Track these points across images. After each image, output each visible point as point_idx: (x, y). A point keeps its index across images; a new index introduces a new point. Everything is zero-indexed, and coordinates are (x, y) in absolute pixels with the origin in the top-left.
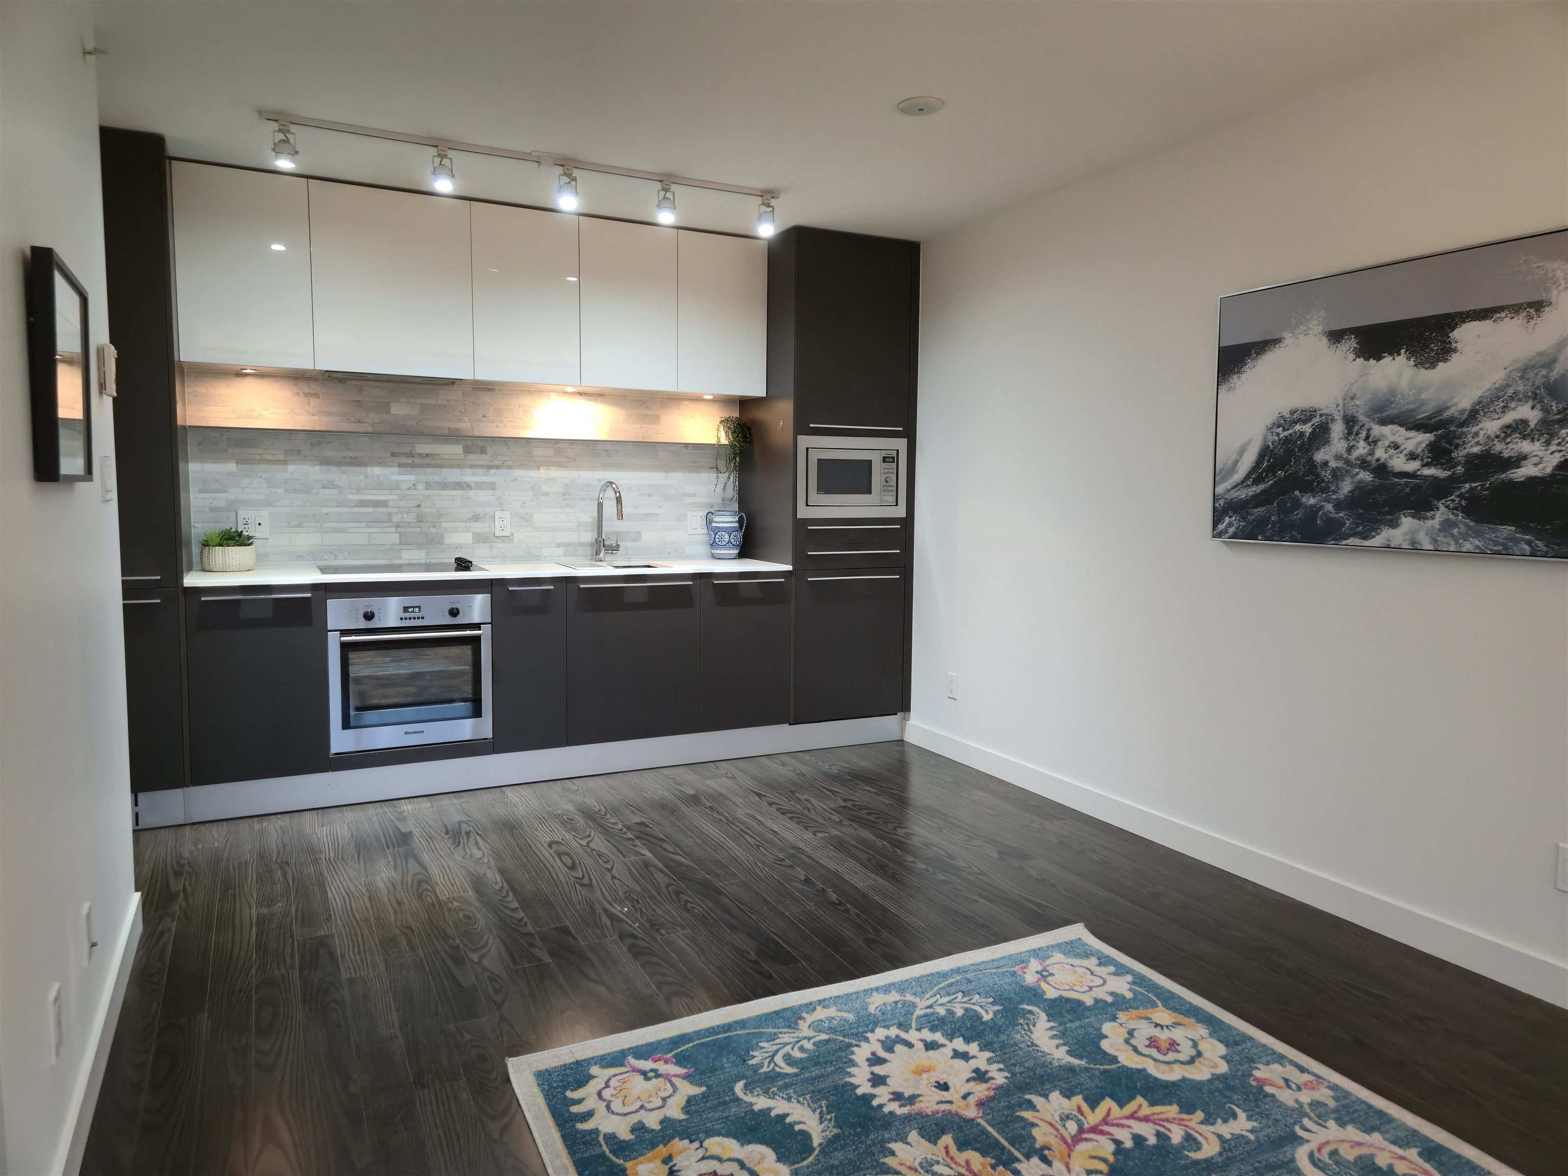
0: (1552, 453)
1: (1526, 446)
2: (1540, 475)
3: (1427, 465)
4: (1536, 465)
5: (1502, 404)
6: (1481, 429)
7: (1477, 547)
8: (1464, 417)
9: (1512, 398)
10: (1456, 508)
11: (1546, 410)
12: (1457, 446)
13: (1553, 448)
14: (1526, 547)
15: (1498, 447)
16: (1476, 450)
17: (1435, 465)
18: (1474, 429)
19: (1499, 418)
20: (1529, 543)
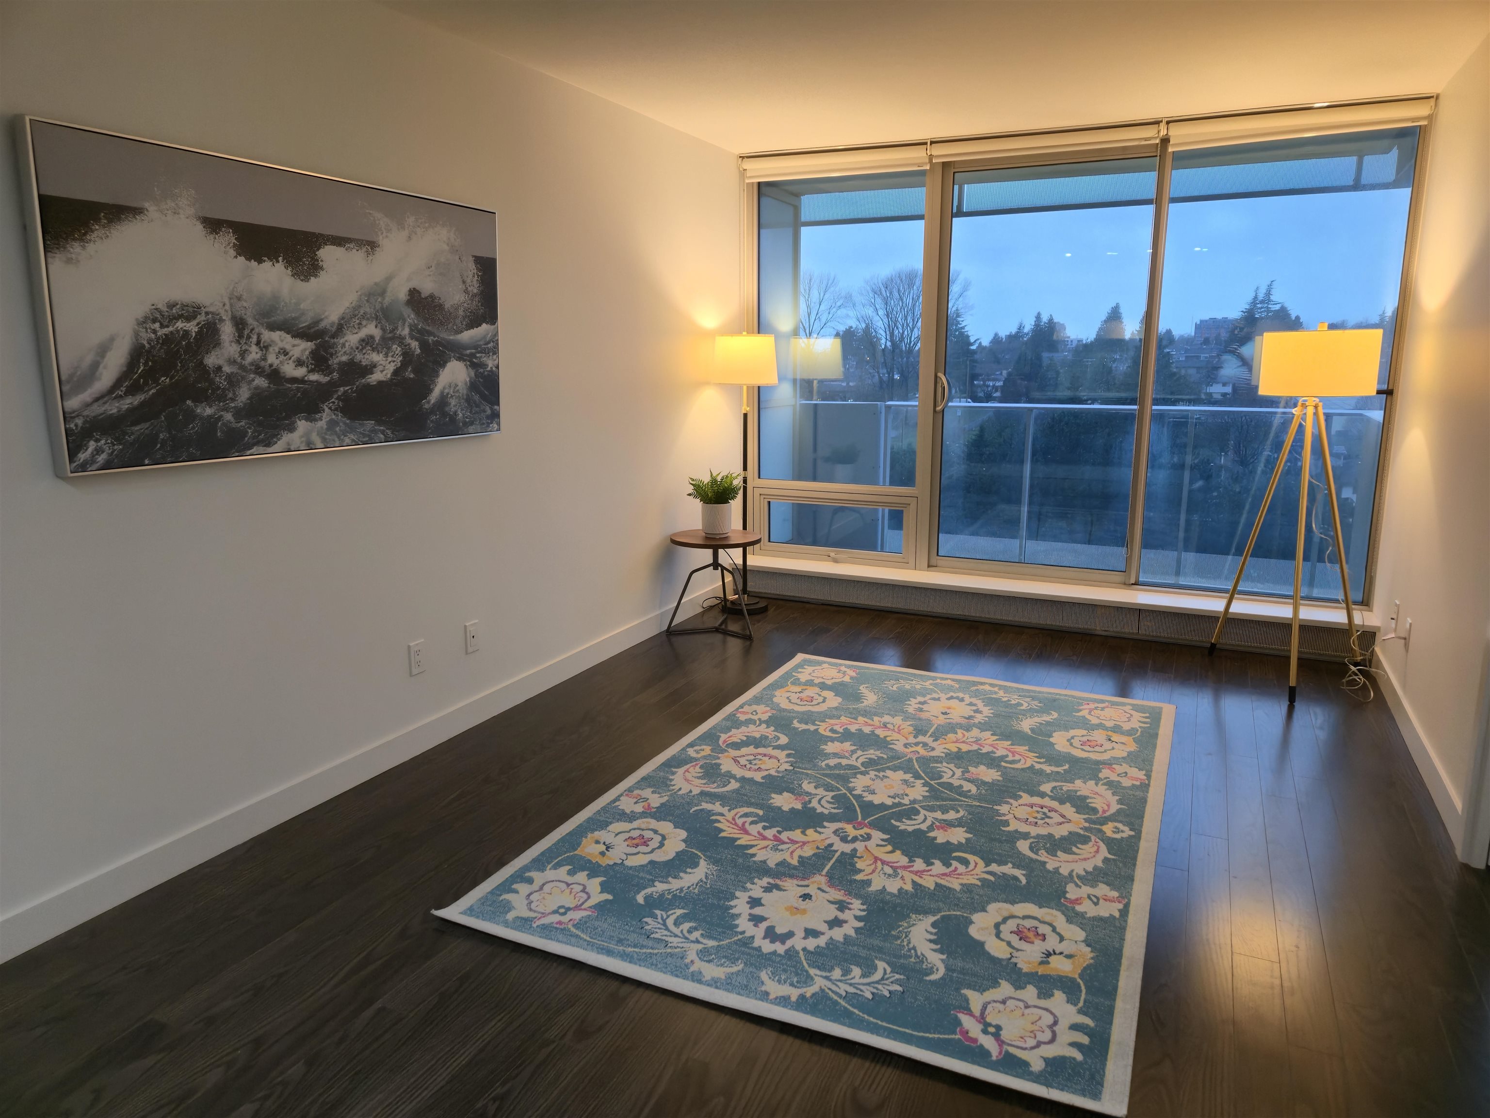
0: (390, 362)
1: (376, 357)
2: (385, 379)
3: (311, 371)
4: (382, 371)
5: (358, 321)
6: (346, 341)
7: (353, 440)
8: (334, 329)
9: (363, 317)
10: (336, 409)
11: (383, 330)
12: (332, 355)
13: (390, 359)
14: (382, 436)
15: (359, 357)
16: (344, 358)
17: (318, 372)
18: (342, 341)
19: (357, 333)
20: (383, 432)
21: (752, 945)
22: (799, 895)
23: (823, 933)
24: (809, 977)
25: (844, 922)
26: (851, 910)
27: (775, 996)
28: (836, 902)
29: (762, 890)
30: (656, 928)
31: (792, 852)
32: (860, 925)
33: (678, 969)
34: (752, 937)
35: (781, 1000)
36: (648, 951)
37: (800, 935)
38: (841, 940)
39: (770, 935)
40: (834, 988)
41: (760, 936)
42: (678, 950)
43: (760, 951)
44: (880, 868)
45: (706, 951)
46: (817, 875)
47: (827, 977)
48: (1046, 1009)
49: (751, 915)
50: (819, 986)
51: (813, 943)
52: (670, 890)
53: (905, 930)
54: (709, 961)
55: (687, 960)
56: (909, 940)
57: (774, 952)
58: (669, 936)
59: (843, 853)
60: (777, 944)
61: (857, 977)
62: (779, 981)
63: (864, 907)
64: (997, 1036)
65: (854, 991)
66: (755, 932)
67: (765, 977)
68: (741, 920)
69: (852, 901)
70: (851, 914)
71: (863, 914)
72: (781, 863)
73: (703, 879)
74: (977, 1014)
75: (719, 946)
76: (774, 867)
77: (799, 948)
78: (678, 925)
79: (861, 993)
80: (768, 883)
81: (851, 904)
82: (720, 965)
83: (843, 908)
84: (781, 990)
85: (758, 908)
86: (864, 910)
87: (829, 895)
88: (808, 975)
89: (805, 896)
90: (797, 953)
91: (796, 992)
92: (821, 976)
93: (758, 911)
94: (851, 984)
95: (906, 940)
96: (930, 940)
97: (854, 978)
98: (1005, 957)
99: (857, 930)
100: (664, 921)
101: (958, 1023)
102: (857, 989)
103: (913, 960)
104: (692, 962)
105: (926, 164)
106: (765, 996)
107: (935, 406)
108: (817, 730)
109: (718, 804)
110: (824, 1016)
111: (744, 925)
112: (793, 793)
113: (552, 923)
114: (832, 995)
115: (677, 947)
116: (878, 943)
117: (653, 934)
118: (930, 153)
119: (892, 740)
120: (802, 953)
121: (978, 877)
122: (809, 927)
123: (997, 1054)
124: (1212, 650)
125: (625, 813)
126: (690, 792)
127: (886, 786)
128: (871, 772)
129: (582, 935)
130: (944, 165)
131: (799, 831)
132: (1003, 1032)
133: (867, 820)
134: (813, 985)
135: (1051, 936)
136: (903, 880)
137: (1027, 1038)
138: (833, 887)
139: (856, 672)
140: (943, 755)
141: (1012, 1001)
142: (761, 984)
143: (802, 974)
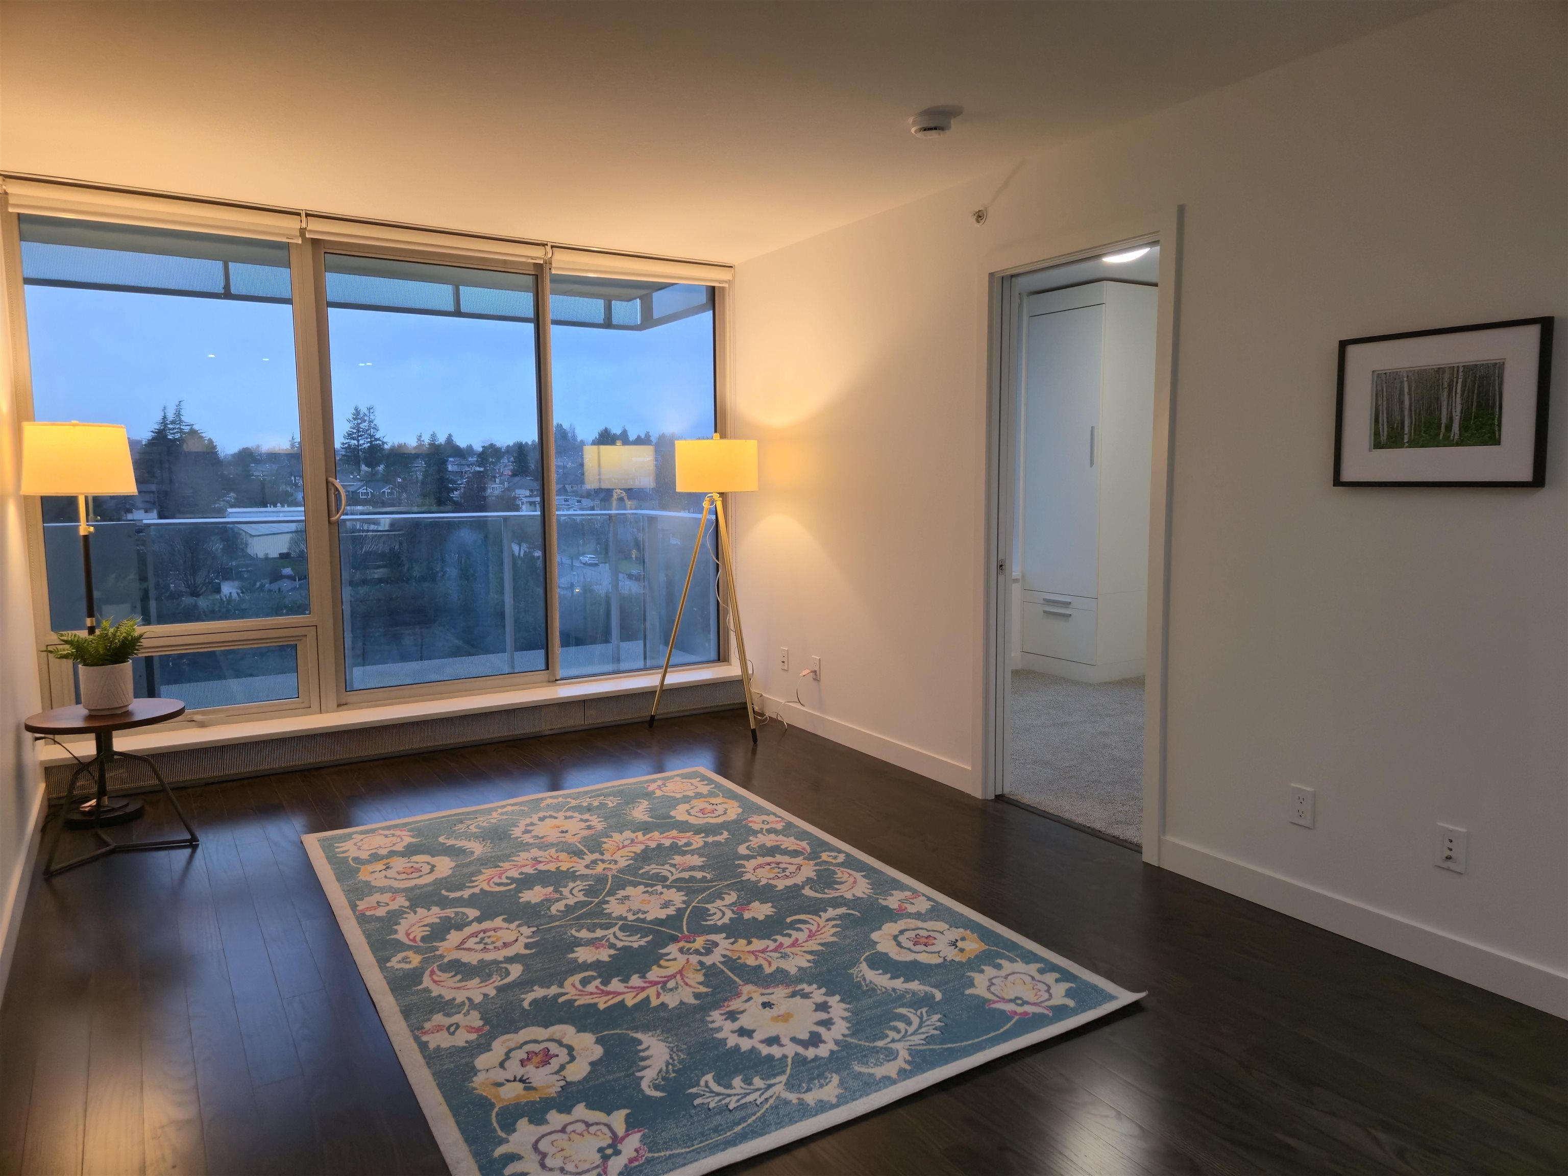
21: (809, 1059)
22: (760, 1007)
23: (831, 1019)
24: (886, 1049)
25: (826, 1003)
26: (811, 993)
27: (894, 1075)
28: (793, 995)
29: (729, 1022)
30: (720, 1101)
31: (687, 984)
32: (837, 998)
33: (805, 1111)
34: (797, 1054)
35: (904, 1074)
36: (754, 1118)
37: (822, 1030)
38: (850, 1014)
39: (805, 1044)
40: (913, 1043)
41: (800, 1050)
42: (771, 1101)
43: (822, 1058)
44: (767, 957)
45: (790, 1086)
46: (740, 987)
47: (893, 1041)
48: (1013, 973)
49: (762, 1042)
50: (901, 1048)
51: (840, 1028)
52: (660, 1071)
53: (867, 983)
54: (809, 1090)
55: (795, 1101)
56: (881, 986)
57: (832, 1052)
58: (742, 1098)
59: (720, 962)
60: (821, 1045)
61: (907, 1028)
62: (876, 1065)
63: (815, 986)
64: (1027, 1003)
65: (923, 1036)
66: (791, 1049)
67: (863, 1070)
68: (765, 1050)
69: (799, 987)
70: (819, 995)
71: (823, 990)
72: (697, 996)
73: (668, 1045)
74: (998, 999)
75: (791, 1076)
76: (699, 1002)
77: (840, 1037)
78: (729, 1086)
79: (929, 1034)
80: (722, 1014)
81: (803, 990)
82: (821, 1086)
83: (806, 996)
84: (890, 1069)
85: (754, 1035)
86: (819, 988)
87: (779, 994)
88: (881, 1048)
89: (765, 1005)
90: (846, 1041)
91: (900, 1063)
92: (889, 1043)
93: (759, 1036)
94: (914, 1033)
95: (880, 988)
96: (891, 979)
97: (906, 1031)
98: (940, 960)
99: (842, 1001)
100: (711, 1092)
101: (1003, 1012)
102: (923, 1033)
103: (907, 996)
105: (296, 237)
106: (888, 1081)
107: (329, 516)
108: (482, 890)
109: (536, 988)
110: (933, 1065)
111: (776, 1052)
112: (582, 945)
113: (626, 1166)
114: (918, 1048)
115: (767, 1100)
116: (871, 1001)
117: (727, 1106)
118: (304, 226)
119: (568, 869)
120: (848, 1039)
121: (830, 926)
122: (815, 1021)
123: (1046, 1012)
124: (652, 721)
125: (464, 1048)
126: (485, 995)
127: (641, 903)
128: (607, 899)
129: (674, 1152)
130: (315, 242)
131: (654, 967)
132: (1025, 999)
133: (686, 932)
134: (897, 1051)
135: (933, 934)
136: (797, 955)
137: (1038, 993)
138: (768, 987)
139: (404, 830)
140: (631, 862)
141: (994, 981)
142: (871, 1075)
143: (877, 1051)
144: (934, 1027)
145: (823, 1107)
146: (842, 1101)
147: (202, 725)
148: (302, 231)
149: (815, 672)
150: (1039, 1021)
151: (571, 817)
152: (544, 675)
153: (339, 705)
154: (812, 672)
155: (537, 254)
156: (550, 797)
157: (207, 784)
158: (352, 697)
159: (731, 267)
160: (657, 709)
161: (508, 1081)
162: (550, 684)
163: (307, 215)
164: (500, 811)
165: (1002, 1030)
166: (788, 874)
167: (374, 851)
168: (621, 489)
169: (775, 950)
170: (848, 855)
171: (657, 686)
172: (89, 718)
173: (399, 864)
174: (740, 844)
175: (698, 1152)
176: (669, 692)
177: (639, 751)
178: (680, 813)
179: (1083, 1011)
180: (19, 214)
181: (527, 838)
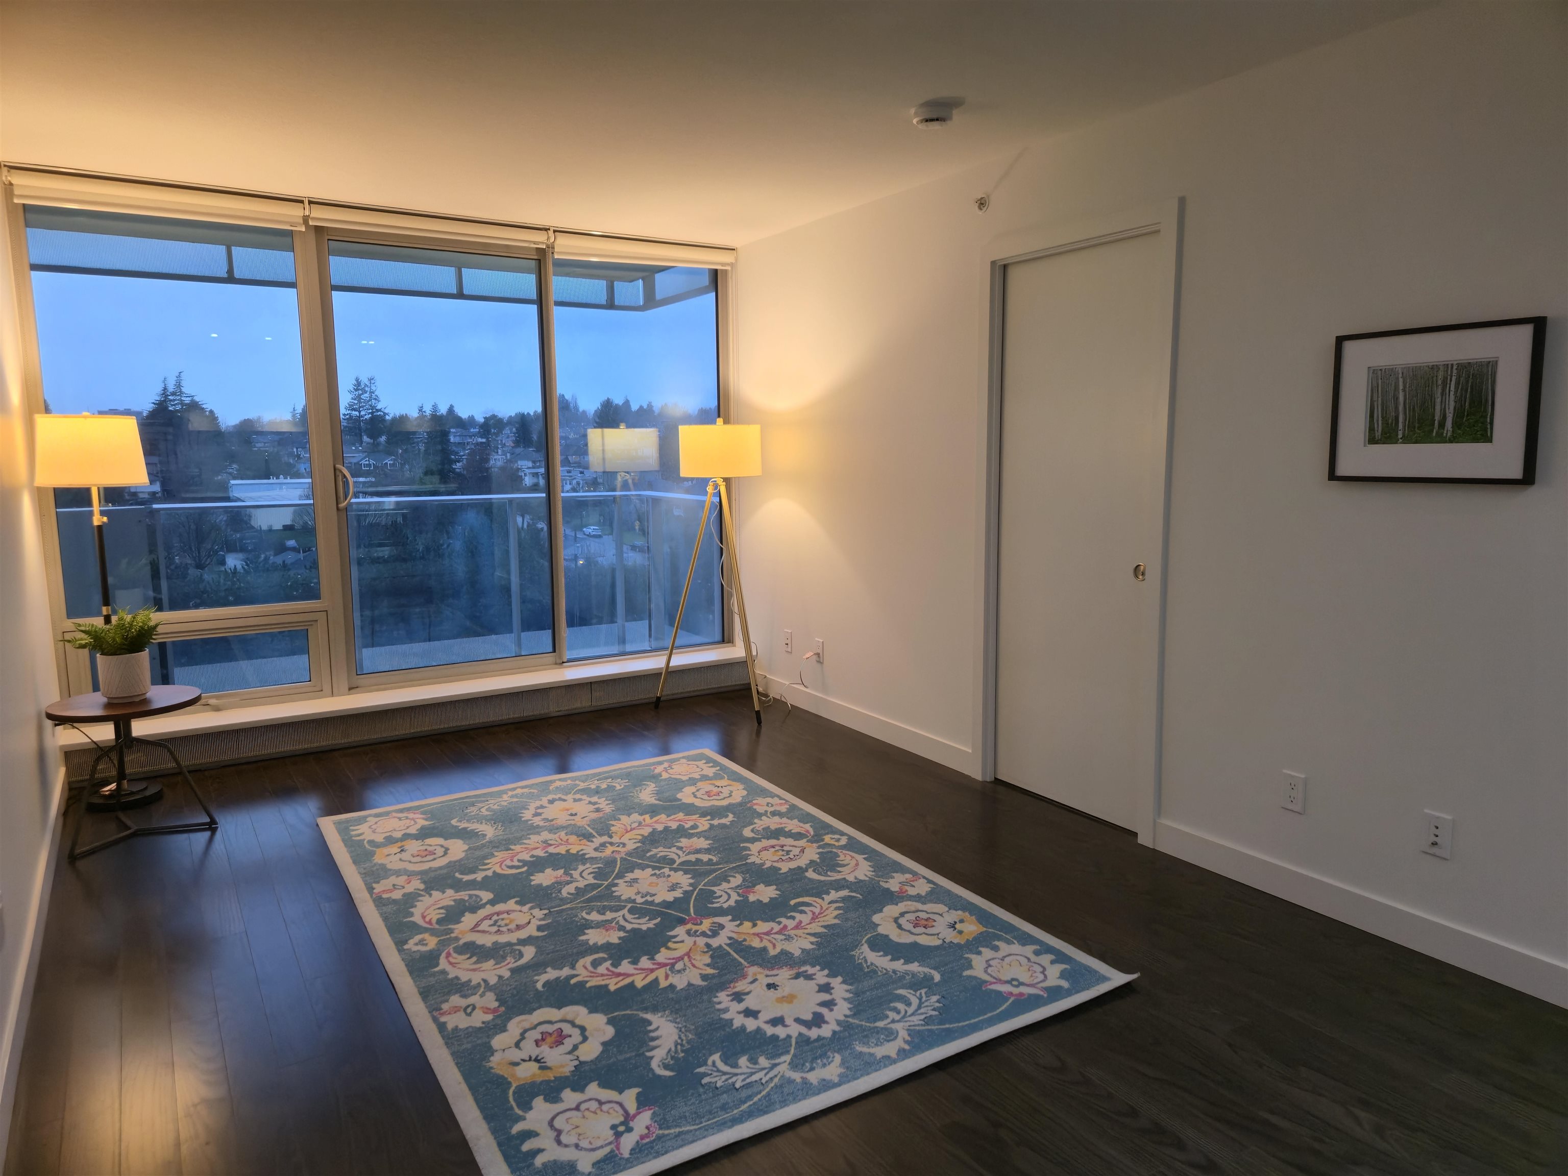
21: (812, 1039)
22: (765, 988)
23: (833, 1000)
24: (885, 1029)
25: (828, 984)
26: (815, 974)
27: (893, 1055)
28: (797, 977)
29: (735, 1003)
30: (727, 1080)
31: (694, 966)
32: (839, 979)
33: (807, 1090)
34: (800, 1034)
35: (903, 1054)
36: (759, 1096)
37: (824, 1011)
38: (851, 995)
39: (808, 1024)
40: (912, 1024)
41: (804, 1030)
42: (776, 1080)
43: (824, 1038)
44: (771, 939)
45: (794, 1066)
46: (745, 969)
47: (893, 1021)
48: (1010, 955)
49: (767, 1022)
50: (901, 1029)
51: (842, 1009)
52: (670, 1050)
53: (869, 964)
54: (812, 1069)
55: (799, 1080)
56: (882, 968)
57: (834, 1032)
58: (748, 1077)
59: (728, 945)
60: (824, 1026)
61: (907, 1008)
62: (877, 1045)
63: (818, 968)
64: (1023, 984)
65: (923, 1017)
66: (794, 1030)
67: (865, 1050)
68: (770, 1030)
69: (803, 969)
70: (821, 977)
71: (826, 972)
72: (704, 977)
73: (676, 1026)
74: (995, 981)
75: (795, 1056)
76: (706, 983)
77: (842, 1018)
78: (736, 1066)
79: (928, 1015)
80: (728, 996)
81: (806, 971)
82: (824, 1065)
83: (809, 977)
84: (890, 1049)
85: (760, 1015)
86: (822, 970)
87: (783, 975)
88: (882, 1028)
89: (770, 986)
90: (847, 1022)
91: (899, 1043)
92: (889, 1023)
93: (764, 1016)
94: (913, 1014)
95: (880, 969)
96: (891, 960)
97: (906, 1012)
98: (939, 942)
99: (844, 982)
100: (718, 1071)
101: (999, 993)
102: (922, 1014)
103: (907, 977)
104: (802, 1078)
105: (299, 224)
106: (888, 1061)
107: (337, 504)
108: (494, 872)
109: (549, 969)
110: (930, 1046)
111: (781, 1032)
112: (592, 928)
113: (638, 1142)
114: (917, 1028)
115: (771, 1079)
116: (873, 981)
117: (734, 1085)
118: (307, 213)
119: (578, 852)
120: (850, 1020)
121: (832, 909)
122: (818, 1002)
123: (1042, 993)
124: (657, 704)
125: (480, 1028)
126: (500, 977)
127: (649, 885)
128: (616, 881)
129: (683, 1129)
130: (319, 230)
131: (663, 950)
132: (1021, 980)
133: (692, 914)
134: (897, 1032)
135: (931, 916)
136: (800, 937)
137: (1034, 975)
138: (772, 969)
139: (417, 813)
140: (639, 844)
141: (991, 963)
142: (871, 1055)
143: (878, 1031)
144: (932, 1008)
145: (826, 1086)
146: (844, 1079)
147: (217, 709)
148: (306, 219)
149: (818, 654)
150: (1034, 1002)
151: (580, 800)
152: (550, 658)
153: (350, 689)
154: (815, 654)
155: (540, 239)
156: (560, 780)
157: (224, 767)
158: (362, 680)
159: (734, 249)
160: (662, 691)
161: (524, 1060)
162: (557, 666)
163: (310, 202)
164: (510, 793)
165: (998, 1011)
166: (792, 856)
167: (388, 834)
168: (625, 472)
169: (779, 932)
170: (850, 838)
171: (662, 668)
172: (109, 705)
173: (414, 846)
174: (745, 827)
175: (706, 1129)
176: (672, 673)
177: (646, 733)
178: (686, 796)
179: (1078, 992)
180: (24, 205)
181: (537, 821)
